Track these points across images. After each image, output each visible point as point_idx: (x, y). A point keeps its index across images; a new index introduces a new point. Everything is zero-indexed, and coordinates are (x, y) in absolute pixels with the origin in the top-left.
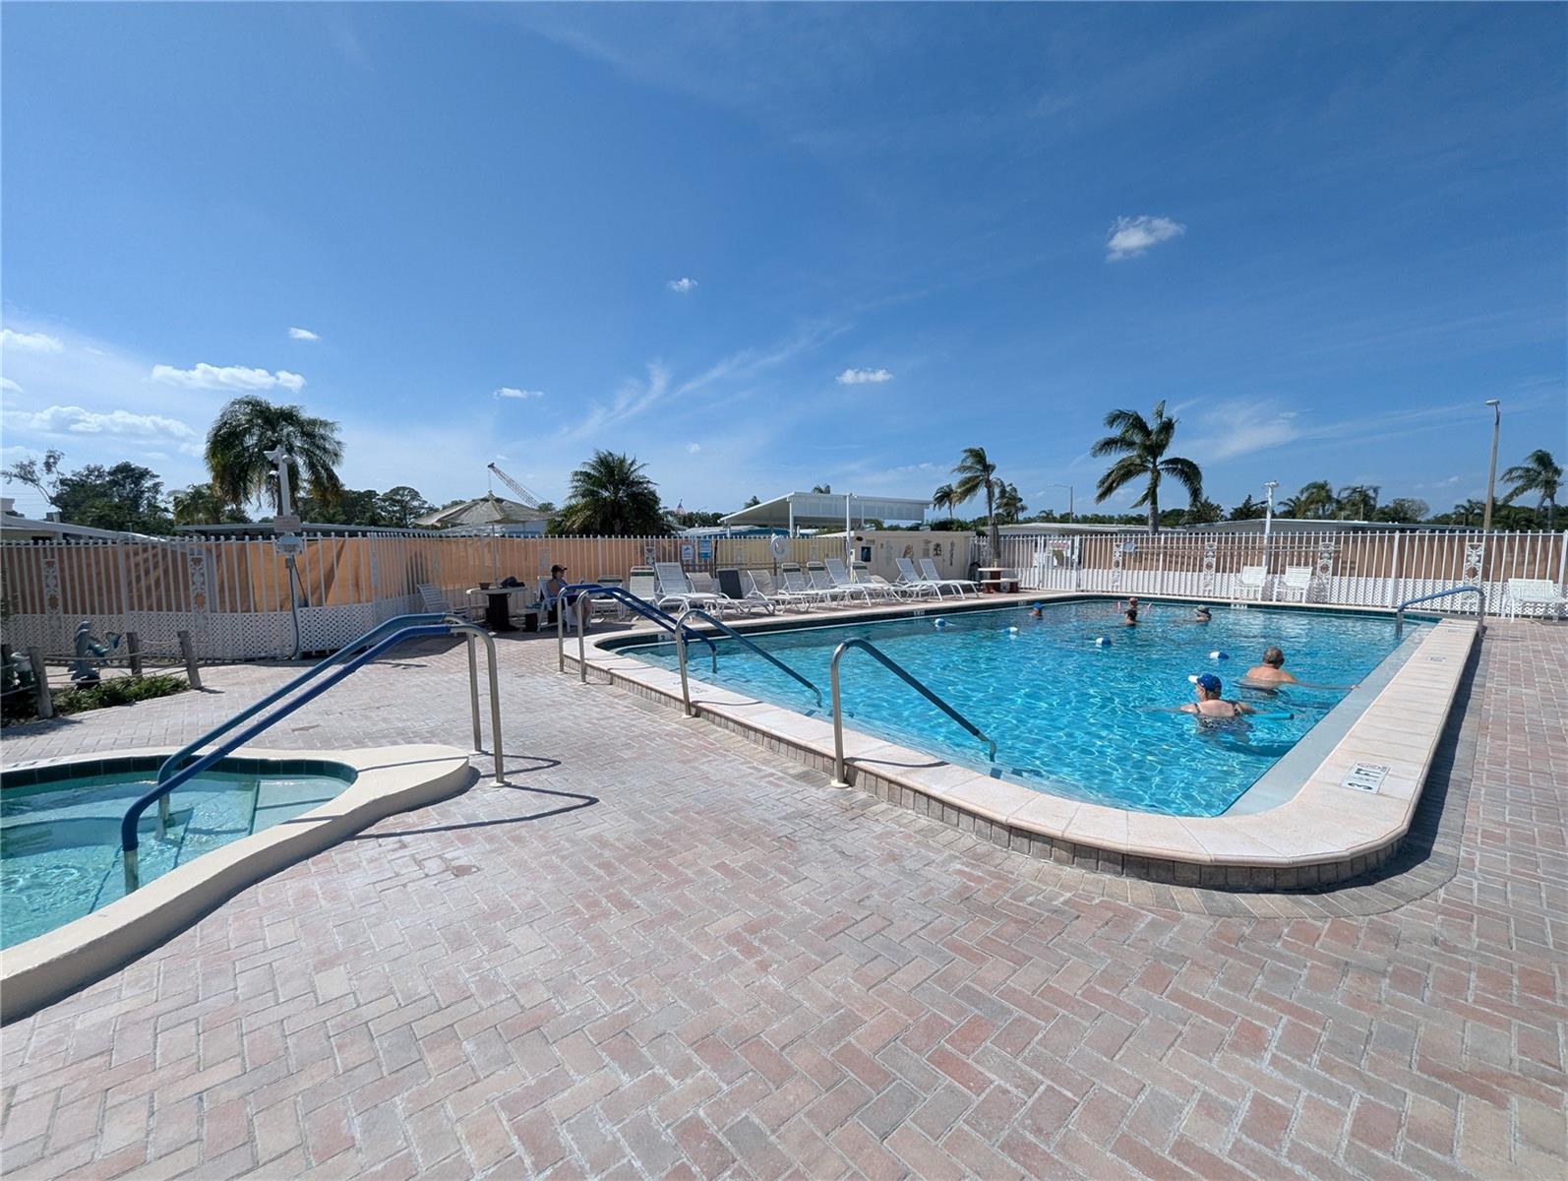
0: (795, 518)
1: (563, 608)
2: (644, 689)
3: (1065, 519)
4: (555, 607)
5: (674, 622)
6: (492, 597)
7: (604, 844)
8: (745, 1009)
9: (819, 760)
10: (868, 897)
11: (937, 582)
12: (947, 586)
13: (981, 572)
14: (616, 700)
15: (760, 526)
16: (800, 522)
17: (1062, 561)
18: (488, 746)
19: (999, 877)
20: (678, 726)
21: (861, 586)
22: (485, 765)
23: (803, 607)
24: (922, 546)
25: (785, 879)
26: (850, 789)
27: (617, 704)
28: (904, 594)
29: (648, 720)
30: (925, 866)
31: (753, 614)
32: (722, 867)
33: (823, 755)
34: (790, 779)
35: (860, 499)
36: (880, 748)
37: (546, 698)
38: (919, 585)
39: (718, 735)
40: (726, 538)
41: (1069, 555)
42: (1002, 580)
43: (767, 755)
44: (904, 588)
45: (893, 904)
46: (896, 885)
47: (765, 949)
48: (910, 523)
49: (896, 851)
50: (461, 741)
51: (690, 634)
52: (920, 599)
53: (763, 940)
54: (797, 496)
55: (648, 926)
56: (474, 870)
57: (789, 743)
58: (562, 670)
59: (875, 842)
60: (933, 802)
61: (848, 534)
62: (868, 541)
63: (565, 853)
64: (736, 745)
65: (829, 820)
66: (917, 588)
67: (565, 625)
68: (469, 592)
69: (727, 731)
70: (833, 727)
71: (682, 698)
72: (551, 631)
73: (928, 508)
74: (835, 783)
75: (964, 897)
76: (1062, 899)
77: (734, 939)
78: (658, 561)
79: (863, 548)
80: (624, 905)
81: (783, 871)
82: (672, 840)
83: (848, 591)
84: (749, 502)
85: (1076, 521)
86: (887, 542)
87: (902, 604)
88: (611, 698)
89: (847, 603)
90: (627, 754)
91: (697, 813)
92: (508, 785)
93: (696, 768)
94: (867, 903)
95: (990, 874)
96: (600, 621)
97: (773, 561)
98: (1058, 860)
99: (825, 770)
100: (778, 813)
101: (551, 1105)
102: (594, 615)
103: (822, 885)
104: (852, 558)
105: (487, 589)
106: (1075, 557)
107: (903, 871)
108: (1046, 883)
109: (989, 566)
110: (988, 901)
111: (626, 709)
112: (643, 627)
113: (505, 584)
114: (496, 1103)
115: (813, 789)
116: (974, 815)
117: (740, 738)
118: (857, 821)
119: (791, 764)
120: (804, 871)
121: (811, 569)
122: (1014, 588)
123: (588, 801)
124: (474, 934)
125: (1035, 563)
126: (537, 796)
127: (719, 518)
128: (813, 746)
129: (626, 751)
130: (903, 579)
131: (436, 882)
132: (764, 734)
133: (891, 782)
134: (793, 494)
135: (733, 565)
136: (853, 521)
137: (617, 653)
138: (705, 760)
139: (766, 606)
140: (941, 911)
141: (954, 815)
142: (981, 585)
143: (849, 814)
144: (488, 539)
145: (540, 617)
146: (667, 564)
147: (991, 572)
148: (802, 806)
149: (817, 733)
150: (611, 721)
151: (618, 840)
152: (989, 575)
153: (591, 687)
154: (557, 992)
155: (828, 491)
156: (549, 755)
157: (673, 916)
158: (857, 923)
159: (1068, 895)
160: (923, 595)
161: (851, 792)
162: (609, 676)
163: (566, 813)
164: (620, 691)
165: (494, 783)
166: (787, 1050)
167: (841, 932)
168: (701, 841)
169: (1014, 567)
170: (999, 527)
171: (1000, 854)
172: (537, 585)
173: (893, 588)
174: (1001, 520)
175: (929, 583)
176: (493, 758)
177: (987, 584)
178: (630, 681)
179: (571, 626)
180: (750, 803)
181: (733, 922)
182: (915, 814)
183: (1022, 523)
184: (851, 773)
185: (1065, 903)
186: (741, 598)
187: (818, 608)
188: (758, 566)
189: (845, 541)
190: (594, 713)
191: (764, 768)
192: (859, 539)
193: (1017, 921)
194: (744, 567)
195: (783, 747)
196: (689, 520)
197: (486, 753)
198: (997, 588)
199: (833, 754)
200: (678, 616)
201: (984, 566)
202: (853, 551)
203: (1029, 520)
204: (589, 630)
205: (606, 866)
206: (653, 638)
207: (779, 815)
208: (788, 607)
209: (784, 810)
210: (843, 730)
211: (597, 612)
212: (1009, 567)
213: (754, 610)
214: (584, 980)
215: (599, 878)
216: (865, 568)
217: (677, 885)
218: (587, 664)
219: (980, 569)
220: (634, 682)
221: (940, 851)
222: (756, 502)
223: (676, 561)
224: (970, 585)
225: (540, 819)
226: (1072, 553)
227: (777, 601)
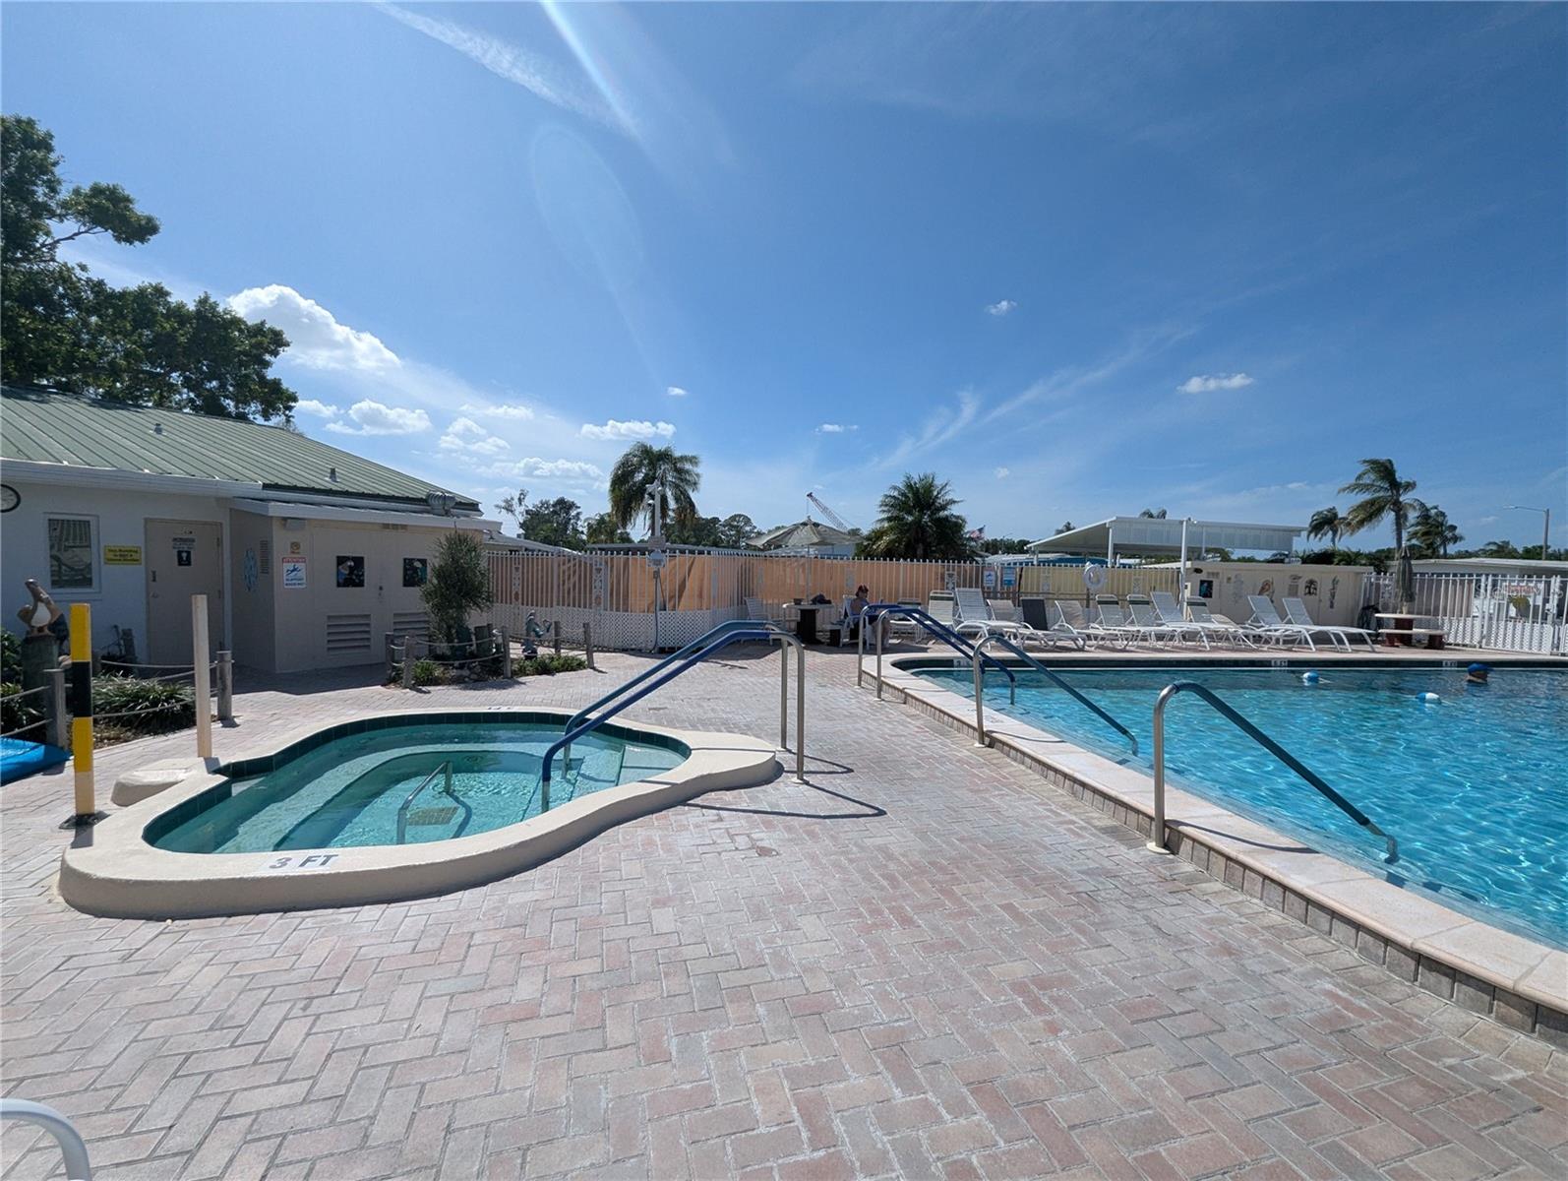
0: (1116, 547)
1: (864, 626)
2: (937, 712)
3: (1530, 554)
4: (857, 625)
5: (972, 647)
6: (802, 611)
7: (890, 857)
8: (1029, 1069)
9: (1132, 816)
10: (1191, 989)
11: (1308, 627)
12: (1325, 633)
13: (1379, 620)
14: (909, 720)
15: (1071, 554)
16: (1122, 550)
17: (1524, 609)
18: (792, 745)
19: (1396, 1017)
20: (969, 754)
21: (1196, 626)
22: (789, 761)
23: (1119, 644)
24: (1289, 581)
25: (1083, 940)
26: (1171, 856)
27: (910, 723)
28: (1257, 639)
29: (940, 743)
30: (1277, 972)
31: (1057, 647)
32: (1009, 908)
33: (1138, 812)
34: (1094, 831)
35: (1201, 525)
36: (1217, 816)
37: (844, 709)
38: (1281, 629)
39: (1012, 769)
40: (1033, 565)
41: (1540, 602)
42: (1415, 630)
43: (1068, 799)
44: (1258, 631)
45: (1227, 1007)
46: (1230, 985)
47: (1056, 1010)
48: (1268, 554)
49: (1235, 945)
50: (770, 737)
51: (987, 662)
52: (1281, 646)
53: (1055, 1000)
54: (1119, 520)
55: (928, 948)
56: (774, 853)
57: (1095, 791)
58: (859, 684)
59: (1205, 927)
60: (1291, 897)
61: (1183, 564)
62: (1209, 573)
63: (853, 856)
64: (1033, 783)
65: (1142, 887)
66: (1277, 633)
67: (865, 643)
68: (785, 606)
69: (1023, 767)
70: (1152, 782)
71: (976, 725)
72: (852, 648)
73: (1299, 536)
74: (1152, 846)
75: (1337, 1028)
76: (1509, 1076)
77: (1020, 988)
78: (959, 586)
79: (1202, 582)
80: (906, 921)
81: (1081, 930)
82: (958, 868)
83: (1179, 630)
84: (1060, 528)
85: (1550, 557)
86: (1236, 576)
87: (1254, 650)
88: (904, 717)
89: (1176, 643)
90: (916, 773)
91: (986, 846)
92: (807, 783)
93: (986, 800)
94: (1189, 995)
95: (1381, 1009)
96: (897, 642)
97: (1085, 592)
98: (1502, 1019)
99: (1139, 828)
100: (1078, 865)
101: (828, 1089)
102: (892, 635)
103: (1129, 959)
104: (1187, 593)
105: (799, 604)
106: (1552, 606)
107: (1243, 971)
108: (1481, 1047)
109: (1394, 612)
110: (1376, 1044)
111: (916, 729)
112: (939, 651)
113: (816, 601)
114: (780, 1069)
115: (1123, 849)
116: (1358, 926)
117: (1037, 777)
118: (1180, 896)
119: (1095, 815)
120: (1107, 936)
121: (1133, 602)
122: (1436, 643)
123: (876, 812)
124: (771, 910)
125: (1475, 612)
126: (832, 798)
127: (1026, 545)
128: (1126, 799)
129: (915, 770)
130: (1257, 620)
131: (743, 856)
132: (1066, 776)
133: (1229, 858)
134: (1114, 518)
135: (1038, 594)
136: (1190, 550)
137: (912, 674)
138: (997, 793)
139: (1075, 640)
140: (1299, 1037)
141: (1324, 920)
142: (1378, 635)
143: (1170, 886)
144: (803, 560)
145: (843, 634)
146: (967, 589)
147: (1397, 620)
148: (1108, 864)
149: (1133, 786)
150: (903, 739)
151: (903, 856)
152: (1393, 623)
153: (886, 704)
154: (838, 986)
155: (1163, 514)
156: (843, 762)
157: (952, 945)
158: (1174, 1014)
159: (1520, 1074)
160: (1285, 642)
161: (1172, 861)
162: (903, 695)
163: (855, 819)
164: (913, 711)
165: (795, 779)
166: (1078, 1131)
167: (1151, 1019)
168: (988, 875)
169: (1436, 613)
170: (1413, 562)
171: (1399, 988)
172: (842, 604)
173: (1241, 631)
174: (1413, 553)
175: (1296, 628)
176: (796, 757)
177: (1388, 635)
178: (924, 703)
179: (870, 645)
180: (1045, 848)
181: (1019, 969)
182: (1262, 904)
183: (1452, 557)
184: (1174, 838)
185: (1515, 1083)
186: (1046, 629)
187: (1138, 647)
188: (1068, 597)
189: (1179, 572)
190: (887, 729)
191: (1063, 813)
192: (1198, 571)
193: (1423, 1084)
194: (1050, 596)
195: (1088, 794)
196: (993, 547)
197: (790, 751)
198: (1407, 641)
199: (1152, 812)
200: (976, 643)
201: (1385, 611)
202: (1189, 584)
203: (1468, 555)
204: (886, 650)
205: (891, 878)
206: (948, 662)
207: (1079, 868)
208: (1100, 643)
209: (1086, 864)
210: (1166, 787)
211: (895, 633)
212: (1428, 613)
213: (1059, 644)
214: (863, 982)
215: (883, 889)
216: (1204, 604)
217: (960, 915)
218: (883, 682)
219: (1377, 615)
220: (927, 704)
221: (1298, 960)
222: (1068, 528)
223: (977, 587)
224: (1361, 634)
225: (832, 820)
226: (1546, 601)
227: (1089, 637)
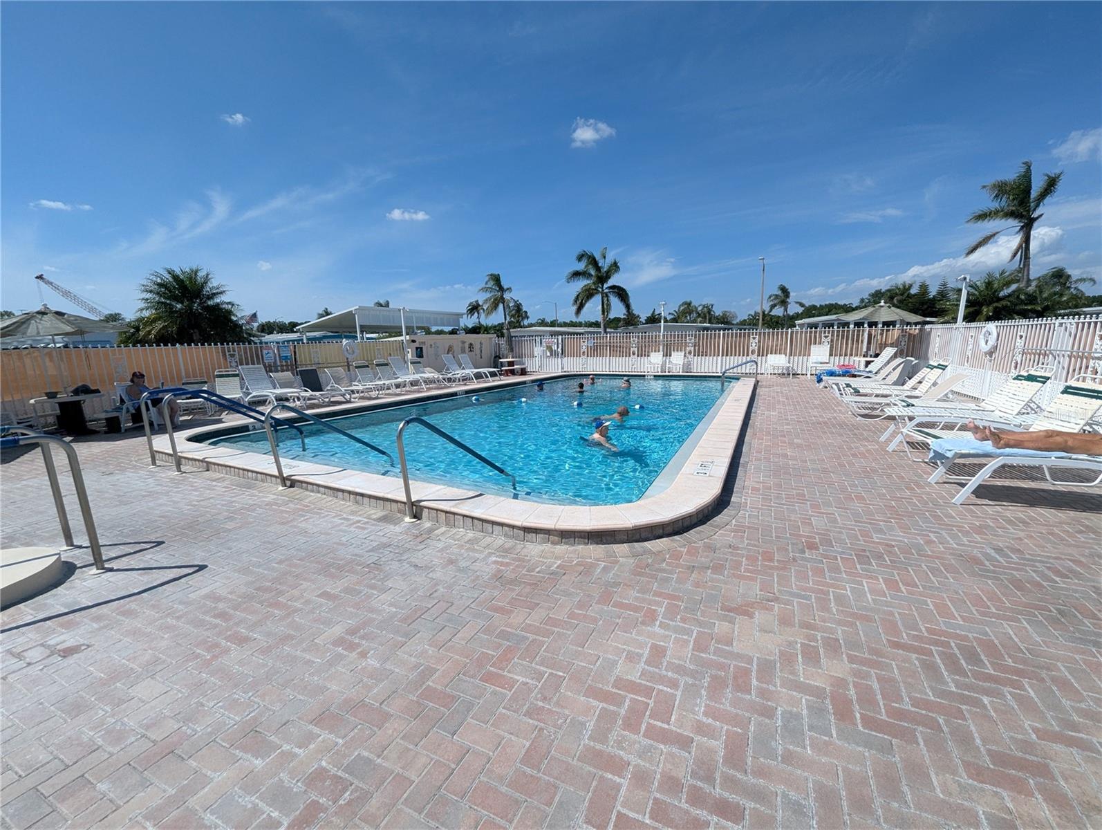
0: (361, 327)
1: (148, 409)
2: (241, 471)
3: (553, 324)
4: (138, 409)
5: (263, 414)
6: (62, 405)
7: (218, 599)
8: (352, 686)
9: (394, 505)
10: (436, 591)
11: (472, 370)
12: (479, 373)
13: (501, 362)
14: (214, 483)
15: (332, 332)
16: (364, 329)
17: (553, 354)
18: (82, 539)
19: (519, 560)
20: (275, 497)
21: (417, 376)
22: (81, 556)
23: (374, 394)
24: (460, 345)
25: (375, 592)
26: (419, 522)
27: (216, 486)
28: (450, 380)
29: (248, 495)
30: (473, 563)
31: (332, 402)
32: (325, 595)
33: (397, 502)
34: (373, 522)
35: (411, 311)
36: (438, 491)
37: (142, 490)
38: (460, 373)
39: (310, 499)
40: (303, 343)
41: (556, 349)
42: (516, 367)
43: (354, 507)
44: (449, 376)
45: (453, 592)
46: (454, 579)
47: (364, 642)
48: (450, 329)
49: (453, 557)
50: (50, 540)
51: (278, 422)
52: (461, 383)
53: (362, 638)
54: (361, 308)
55: (266, 651)
56: (83, 648)
57: (370, 497)
58: (154, 463)
59: (439, 554)
60: (476, 521)
61: (404, 338)
62: (420, 342)
63: (181, 613)
64: (328, 504)
65: (405, 546)
66: (459, 376)
67: (151, 424)
68: (32, 401)
69: (319, 495)
70: (401, 481)
71: (276, 473)
72: (137, 429)
73: (462, 318)
74: (408, 519)
75: (498, 577)
76: (556, 566)
77: (339, 642)
78: (242, 364)
79: (417, 348)
80: (242, 641)
81: (373, 587)
82: (280, 584)
83: (408, 380)
84: (321, 312)
85: (560, 325)
86: (435, 343)
87: (449, 387)
88: (209, 482)
89: (408, 389)
90: (230, 525)
91: (299, 560)
92: (111, 570)
93: (295, 527)
94: (435, 595)
95: (514, 559)
96: (189, 418)
97: (346, 360)
98: (554, 543)
99: (399, 511)
100: (368, 547)
101: (193, 802)
102: (182, 413)
103: (402, 591)
104: (410, 356)
105: (55, 397)
106: (560, 350)
107: (459, 570)
108: (546, 558)
109: (507, 358)
110: (513, 576)
111: (224, 489)
112: (232, 420)
113: (77, 392)
114: (140, 818)
115: (392, 527)
116: (502, 525)
117: (331, 499)
118: (426, 542)
119: (373, 512)
120: (389, 584)
121: (377, 365)
122: (523, 372)
123: (197, 568)
124: (93, 699)
125: (536, 354)
126: (145, 574)
127: (295, 327)
128: (389, 496)
129: (229, 523)
130: (448, 369)
131: (41, 667)
132: (350, 492)
133: (447, 512)
134: (357, 307)
135: (311, 365)
136: (407, 328)
137: (209, 444)
138: (302, 519)
139: (343, 395)
140: (483, 589)
141: (489, 527)
142: (502, 371)
143: (419, 539)
144: (46, 350)
145: (122, 419)
146: (251, 366)
147: (508, 362)
148: (384, 540)
149: (392, 487)
150: (212, 501)
151: (231, 593)
152: (506, 364)
153: (188, 475)
154: (187, 720)
155: (387, 305)
156: (152, 538)
157: (287, 638)
158: (429, 609)
159: (559, 562)
160: (463, 380)
161: (419, 524)
162: (205, 464)
163: (176, 582)
164: (218, 475)
165: (94, 570)
166: (385, 703)
167: (418, 618)
168: (305, 579)
169: (522, 358)
170: (511, 330)
171: (519, 544)
172: (115, 391)
173: (441, 376)
174: (512, 325)
175: (467, 371)
176: (90, 549)
177: (506, 370)
178: (226, 466)
179: (159, 425)
180: (343, 544)
181: (337, 630)
182: (464, 530)
183: (527, 327)
184: (419, 511)
185: (558, 567)
186: (322, 391)
187: (386, 394)
188: (334, 365)
189: (403, 343)
190: (194, 496)
191: (352, 518)
192: (414, 341)
193: (531, 584)
194: (321, 366)
195: (366, 500)
196: (268, 328)
197: (80, 547)
198: (513, 372)
199: (404, 500)
200: (267, 409)
201: (503, 358)
202: (410, 350)
203: (531, 325)
204: (177, 427)
205: (222, 615)
206: (245, 428)
207: (367, 549)
208: (362, 395)
209: (371, 545)
210: (410, 482)
211: (184, 410)
212: (519, 358)
213: (332, 399)
214: (211, 704)
215: (216, 626)
216: (420, 362)
217: (289, 615)
218: (179, 456)
219: (500, 360)
220: (230, 467)
221: (481, 552)
222: (328, 314)
223: (259, 363)
224: (494, 371)
225: (148, 592)
226: (558, 348)
227: (353, 392)
